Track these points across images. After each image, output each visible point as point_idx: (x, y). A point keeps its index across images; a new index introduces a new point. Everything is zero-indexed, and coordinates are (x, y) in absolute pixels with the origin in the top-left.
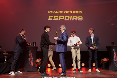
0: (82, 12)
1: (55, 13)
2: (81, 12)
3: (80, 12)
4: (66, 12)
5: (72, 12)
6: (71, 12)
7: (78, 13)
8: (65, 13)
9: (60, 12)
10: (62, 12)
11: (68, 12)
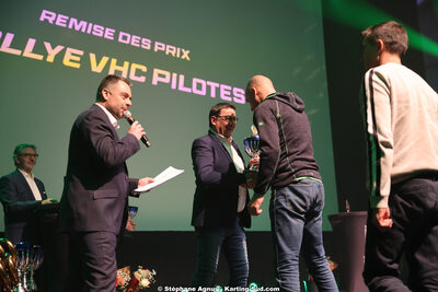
0: (189, 55)
1: (77, 28)
2: (186, 55)
3: (182, 54)
4: (125, 38)
5: (153, 45)
6: (146, 44)
7: (173, 53)
8: (120, 40)
9: (97, 30)
10: (109, 34)
11: (134, 40)
